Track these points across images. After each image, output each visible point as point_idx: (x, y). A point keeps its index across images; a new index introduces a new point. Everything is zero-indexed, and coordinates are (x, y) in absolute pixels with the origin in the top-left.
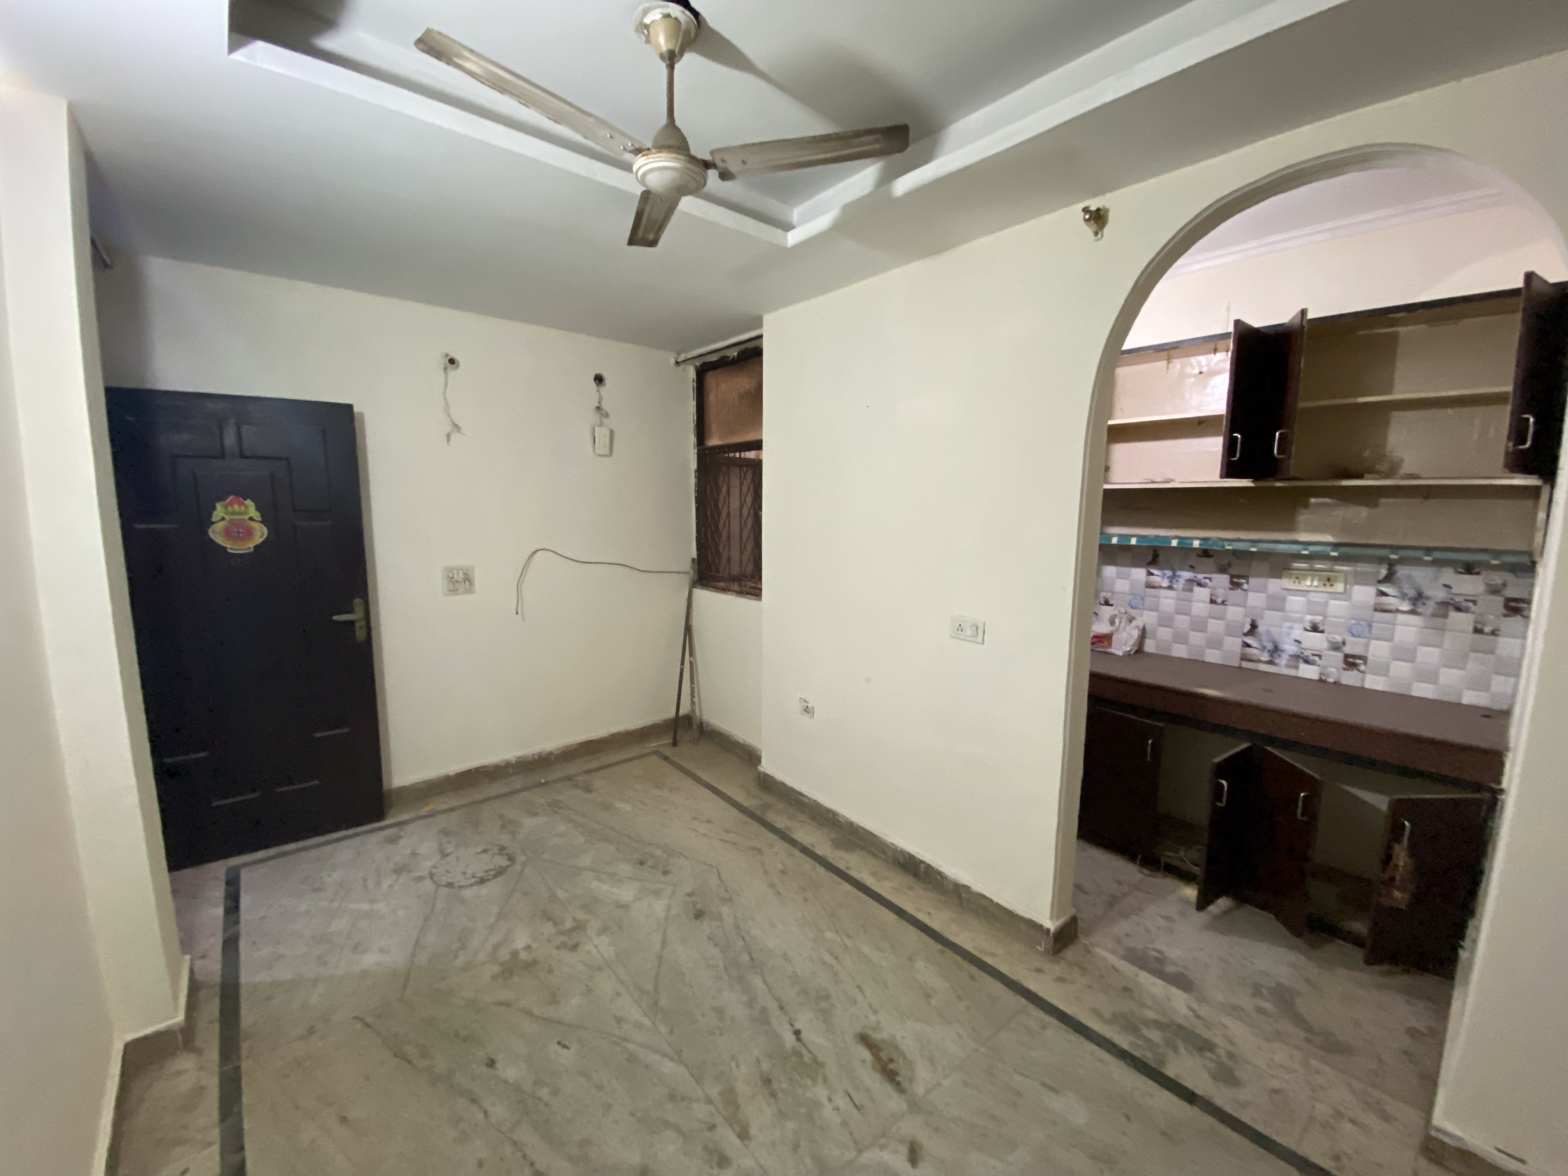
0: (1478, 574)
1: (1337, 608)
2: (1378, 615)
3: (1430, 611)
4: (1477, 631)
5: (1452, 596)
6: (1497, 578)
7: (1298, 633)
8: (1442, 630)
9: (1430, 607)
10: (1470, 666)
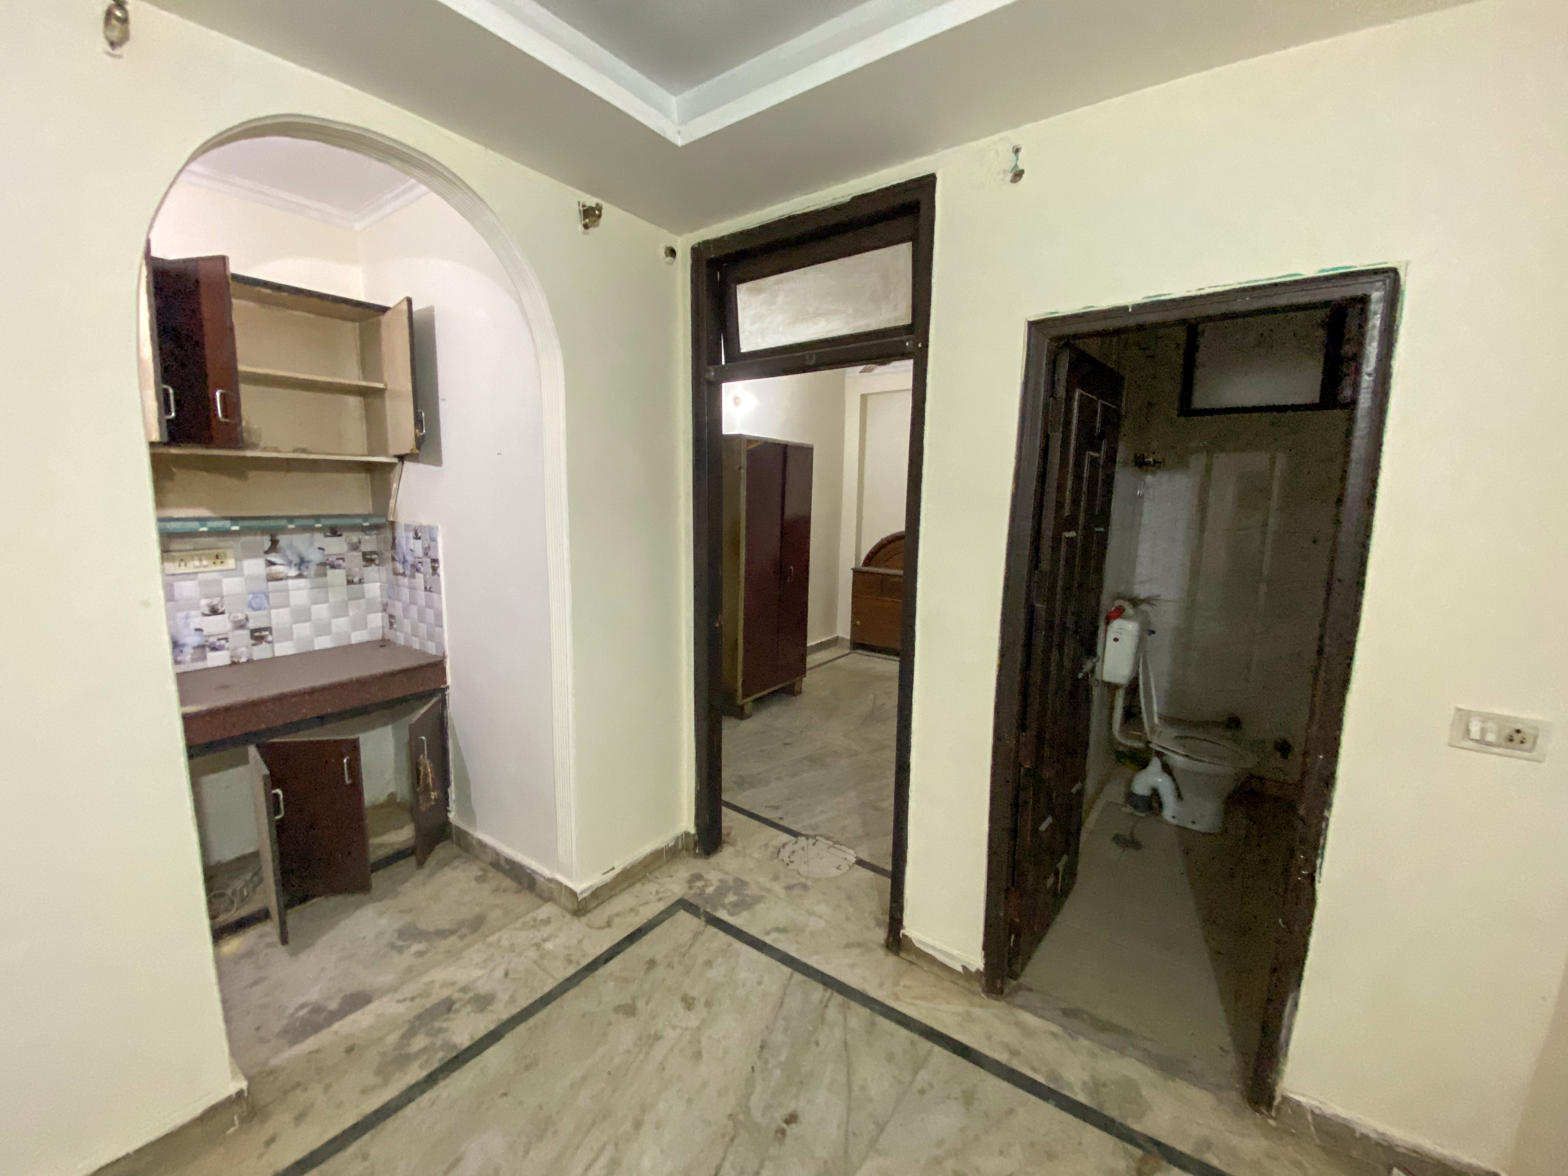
0: (340, 535)
1: (232, 586)
2: (272, 584)
3: (313, 572)
4: (350, 582)
5: (327, 557)
6: (354, 537)
7: (197, 621)
8: (324, 587)
9: (313, 568)
10: (351, 613)
